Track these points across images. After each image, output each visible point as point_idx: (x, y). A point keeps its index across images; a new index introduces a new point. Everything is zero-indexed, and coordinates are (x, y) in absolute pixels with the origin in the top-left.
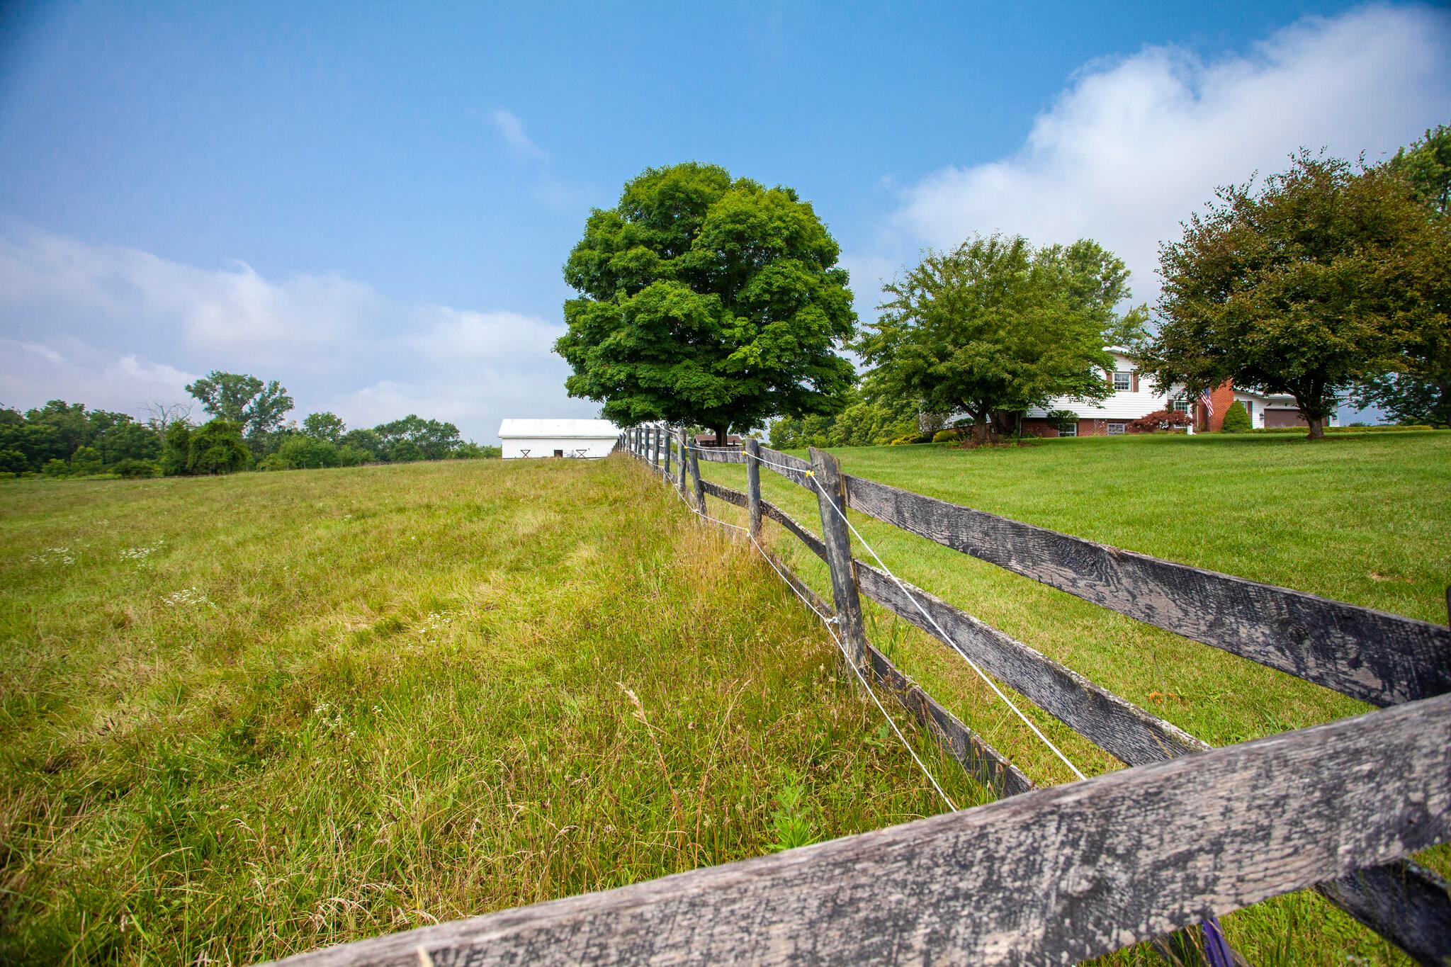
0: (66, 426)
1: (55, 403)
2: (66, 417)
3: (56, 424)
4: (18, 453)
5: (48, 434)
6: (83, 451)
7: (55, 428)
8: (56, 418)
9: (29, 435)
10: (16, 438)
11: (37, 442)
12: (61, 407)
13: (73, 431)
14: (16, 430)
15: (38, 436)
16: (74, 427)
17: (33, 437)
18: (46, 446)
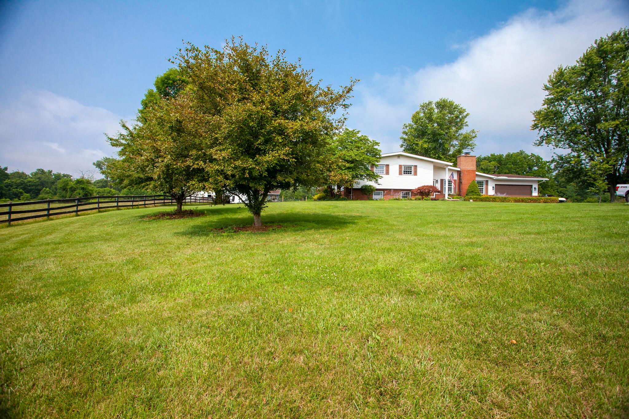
0: (42, 179)
1: (39, 170)
2: (43, 176)
3: (39, 178)
4: (21, 190)
5: (35, 183)
6: (45, 190)
7: (37, 180)
8: (39, 176)
9: (27, 183)
10: (22, 184)
11: (30, 186)
12: (42, 172)
13: (45, 181)
14: (22, 181)
15: (31, 183)
16: (45, 180)
17: (28, 184)
18: (34, 187)
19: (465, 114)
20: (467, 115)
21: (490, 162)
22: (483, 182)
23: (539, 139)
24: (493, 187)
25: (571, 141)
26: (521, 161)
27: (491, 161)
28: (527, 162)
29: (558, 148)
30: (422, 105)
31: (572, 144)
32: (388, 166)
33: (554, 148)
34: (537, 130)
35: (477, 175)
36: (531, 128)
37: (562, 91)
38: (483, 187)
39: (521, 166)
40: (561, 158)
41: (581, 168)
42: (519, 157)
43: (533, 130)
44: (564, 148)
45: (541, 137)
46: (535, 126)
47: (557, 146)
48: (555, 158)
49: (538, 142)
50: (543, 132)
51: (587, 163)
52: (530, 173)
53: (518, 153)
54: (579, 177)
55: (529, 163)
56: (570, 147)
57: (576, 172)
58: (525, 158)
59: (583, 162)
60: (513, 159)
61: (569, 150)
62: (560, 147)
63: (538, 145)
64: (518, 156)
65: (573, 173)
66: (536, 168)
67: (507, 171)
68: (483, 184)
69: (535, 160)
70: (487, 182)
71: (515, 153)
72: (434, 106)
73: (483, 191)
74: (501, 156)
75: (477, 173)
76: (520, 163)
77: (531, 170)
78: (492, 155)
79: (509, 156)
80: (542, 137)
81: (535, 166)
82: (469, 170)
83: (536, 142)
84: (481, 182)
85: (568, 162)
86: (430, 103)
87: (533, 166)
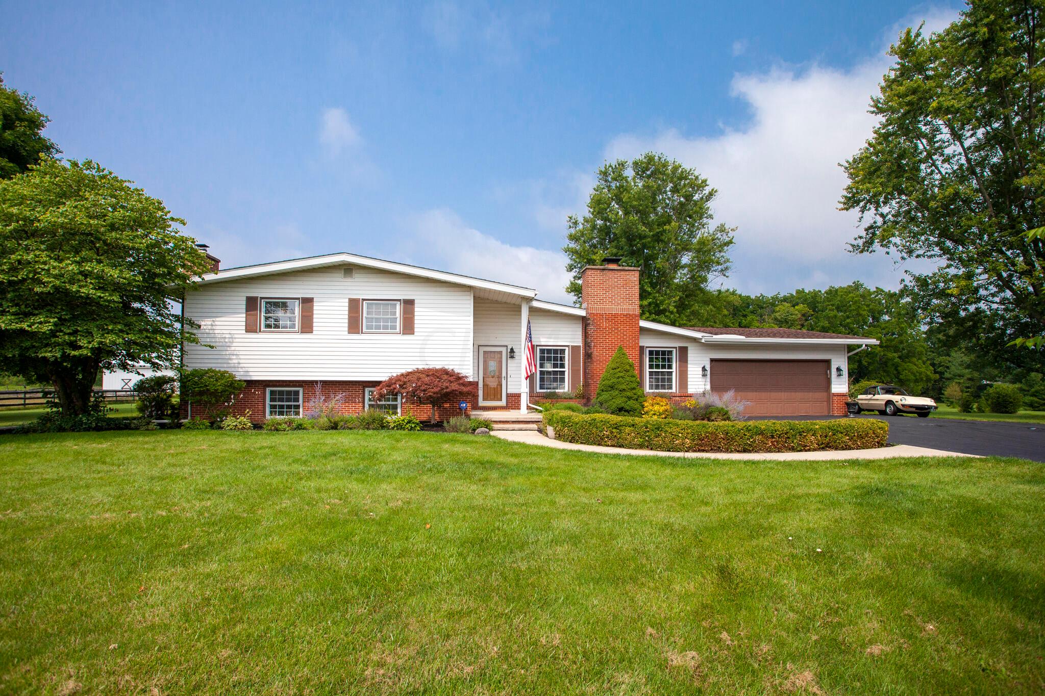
19: (707, 191)
20: (711, 194)
21: (794, 306)
22: (670, 353)
23: (864, 234)
24: (704, 369)
25: (944, 234)
26: (856, 302)
27: (797, 304)
28: (868, 306)
29: (913, 258)
30: (603, 170)
31: (949, 243)
32: (307, 302)
33: (903, 258)
34: (857, 209)
35: (643, 330)
36: (842, 206)
37: (914, 92)
38: (670, 367)
39: (854, 313)
40: (922, 282)
41: (976, 309)
42: (851, 295)
43: (847, 209)
44: (930, 257)
45: (866, 230)
46: (851, 202)
47: (910, 252)
48: (909, 284)
49: (860, 242)
50: (870, 216)
51: (993, 295)
52: (874, 326)
53: (849, 286)
54: (974, 335)
55: (871, 307)
56: (945, 251)
57: (964, 320)
58: (863, 296)
59: (982, 292)
60: (839, 298)
61: (943, 262)
62: (918, 256)
63: (862, 252)
64: (850, 293)
65: (957, 324)
66: (886, 318)
67: (826, 324)
68: (670, 360)
69: (884, 301)
70: (683, 351)
71: (844, 288)
72: (629, 173)
73: (670, 380)
74: (816, 294)
75: (643, 324)
76: (853, 308)
77: (878, 321)
78: (798, 292)
79: (832, 292)
80: (871, 227)
81: (886, 313)
82: (616, 316)
83: (855, 243)
84: (664, 353)
85: (942, 294)
86: (622, 165)
87: (881, 313)
